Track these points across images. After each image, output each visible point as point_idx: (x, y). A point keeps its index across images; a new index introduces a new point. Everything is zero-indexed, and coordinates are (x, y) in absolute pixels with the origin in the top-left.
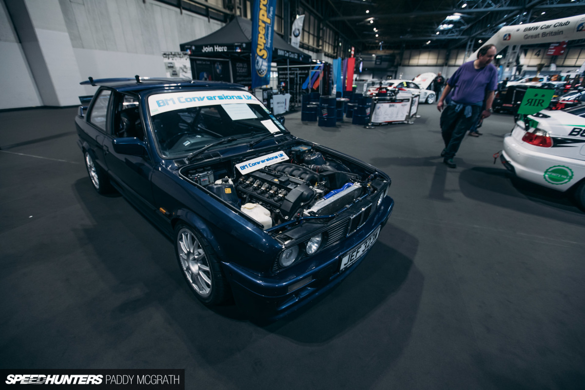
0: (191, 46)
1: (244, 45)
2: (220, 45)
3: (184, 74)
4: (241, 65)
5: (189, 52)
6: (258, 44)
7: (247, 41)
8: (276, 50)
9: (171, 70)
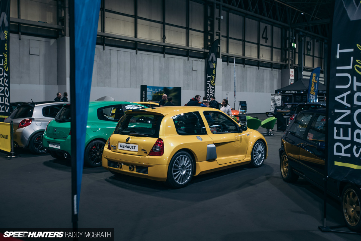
0: (281, 91)
1: (305, 91)
2: (294, 91)
3: (278, 101)
4: (298, 96)
5: (279, 93)
6: (311, 90)
7: (306, 89)
8: (318, 91)
9: (273, 100)
